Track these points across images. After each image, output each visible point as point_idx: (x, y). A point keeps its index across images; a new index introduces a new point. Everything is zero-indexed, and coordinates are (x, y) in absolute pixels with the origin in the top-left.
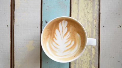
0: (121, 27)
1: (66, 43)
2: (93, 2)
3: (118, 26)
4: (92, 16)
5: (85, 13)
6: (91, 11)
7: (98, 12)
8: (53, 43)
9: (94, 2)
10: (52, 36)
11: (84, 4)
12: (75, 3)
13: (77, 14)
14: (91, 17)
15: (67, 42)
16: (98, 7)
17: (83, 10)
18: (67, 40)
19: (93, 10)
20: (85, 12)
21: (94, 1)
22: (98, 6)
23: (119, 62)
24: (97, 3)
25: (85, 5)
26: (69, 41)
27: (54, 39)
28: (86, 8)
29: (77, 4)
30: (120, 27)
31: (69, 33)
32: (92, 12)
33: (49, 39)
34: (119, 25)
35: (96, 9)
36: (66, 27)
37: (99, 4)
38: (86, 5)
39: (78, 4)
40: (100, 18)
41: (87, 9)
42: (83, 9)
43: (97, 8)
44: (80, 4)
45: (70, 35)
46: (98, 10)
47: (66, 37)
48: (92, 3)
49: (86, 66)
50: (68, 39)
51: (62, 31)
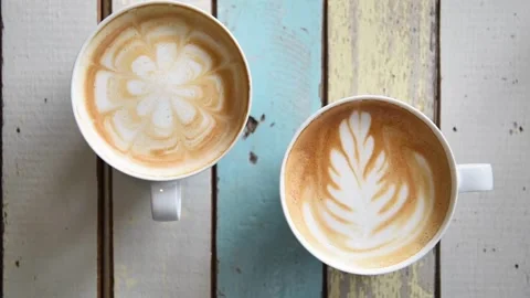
0: (521, 129)
1: (376, 196)
2: (412, 33)
3: (512, 127)
4: (409, 90)
5: (382, 78)
6: (404, 69)
7: (430, 75)
8: (329, 203)
9: (417, 33)
10: (320, 176)
11: (378, 40)
12: (344, 40)
13: (352, 80)
14: (406, 93)
15: (382, 192)
16: (433, 54)
17: (374, 68)
18: (381, 185)
19: (413, 64)
20: (380, 74)
21: (415, 30)
22: (431, 49)
23: (517, 266)
24: (428, 40)
25: (380, 47)
26: (387, 186)
27: (330, 188)
28: (384, 57)
29: (348, 46)
30: (518, 130)
31: (381, 158)
32: (408, 72)
33: (308, 191)
34: (515, 124)
35: (423, 61)
36: (368, 136)
37: (434, 40)
38: (383, 46)
39: (354, 44)
40: (438, 97)
41: (387, 60)
42: (373, 63)
43: (426, 56)
44: (361, 44)
45: (387, 165)
46: (432, 64)
47: (376, 174)
48: (406, 40)
49: (388, 285)
50: (381, 180)
51: (357, 155)
